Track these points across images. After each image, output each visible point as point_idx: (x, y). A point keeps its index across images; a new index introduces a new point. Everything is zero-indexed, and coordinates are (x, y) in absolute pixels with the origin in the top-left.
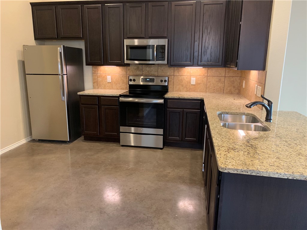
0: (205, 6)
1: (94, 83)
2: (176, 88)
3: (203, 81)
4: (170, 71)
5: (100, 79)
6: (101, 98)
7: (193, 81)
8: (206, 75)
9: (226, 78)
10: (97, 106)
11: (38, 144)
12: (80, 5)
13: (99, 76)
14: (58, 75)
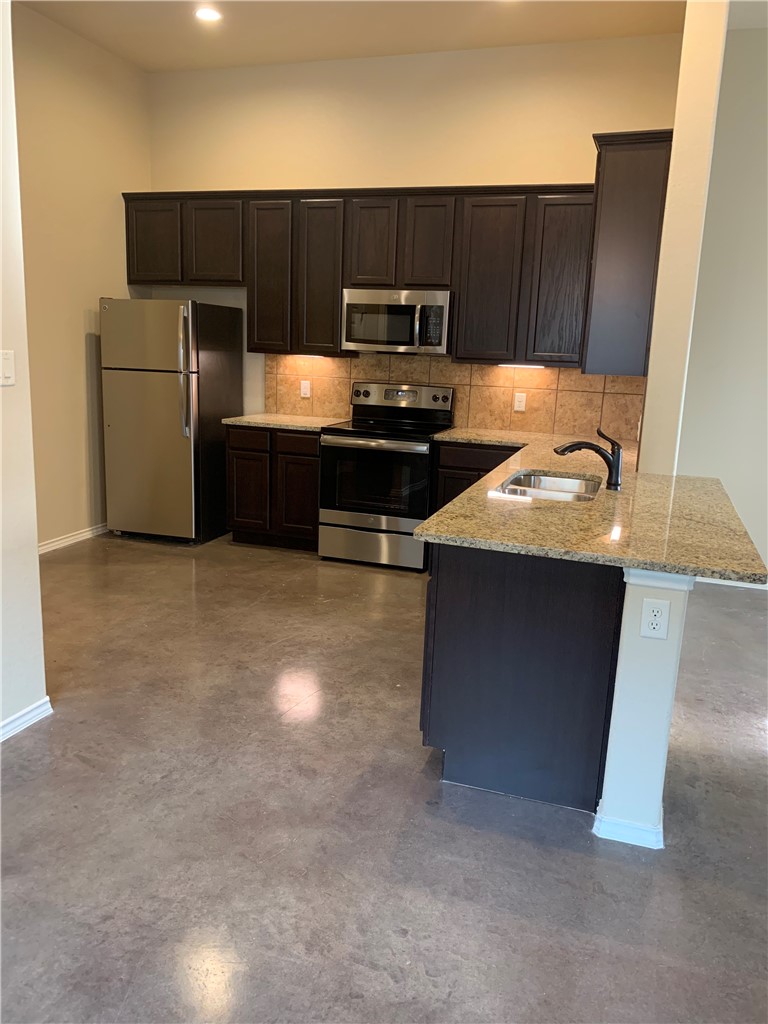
0: (548, 208)
1: (267, 398)
2: (475, 418)
3: (544, 402)
4: (459, 375)
5: (282, 389)
6: (279, 434)
7: (520, 402)
8: (554, 387)
9: (606, 397)
10: (268, 455)
11: (119, 541)
12: (240, 202)
13: (281, 381)
14: (177, 372)
